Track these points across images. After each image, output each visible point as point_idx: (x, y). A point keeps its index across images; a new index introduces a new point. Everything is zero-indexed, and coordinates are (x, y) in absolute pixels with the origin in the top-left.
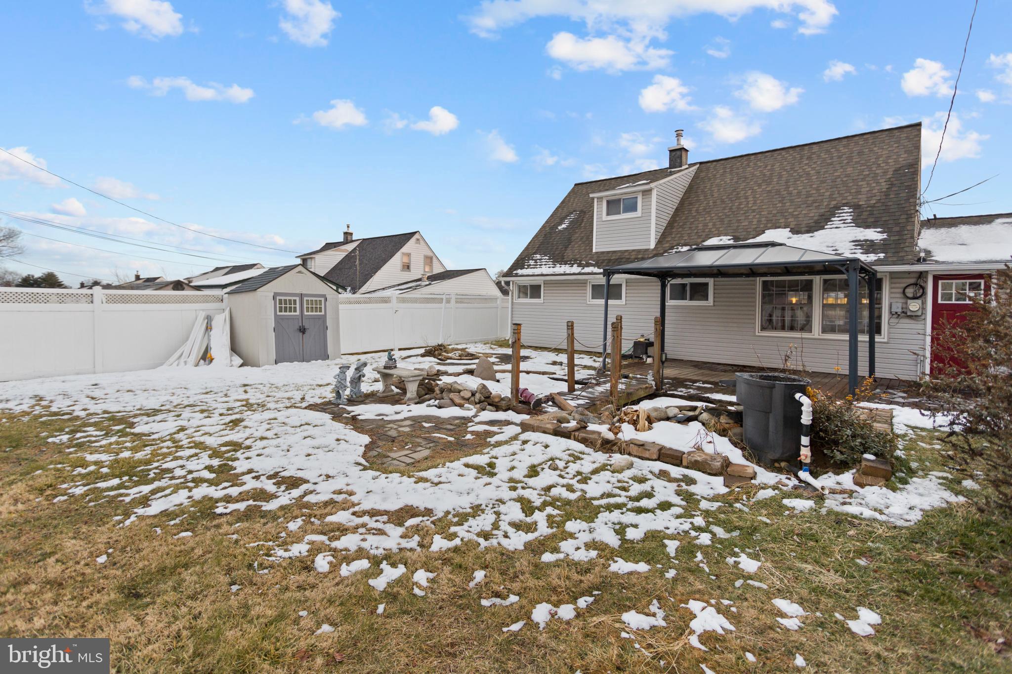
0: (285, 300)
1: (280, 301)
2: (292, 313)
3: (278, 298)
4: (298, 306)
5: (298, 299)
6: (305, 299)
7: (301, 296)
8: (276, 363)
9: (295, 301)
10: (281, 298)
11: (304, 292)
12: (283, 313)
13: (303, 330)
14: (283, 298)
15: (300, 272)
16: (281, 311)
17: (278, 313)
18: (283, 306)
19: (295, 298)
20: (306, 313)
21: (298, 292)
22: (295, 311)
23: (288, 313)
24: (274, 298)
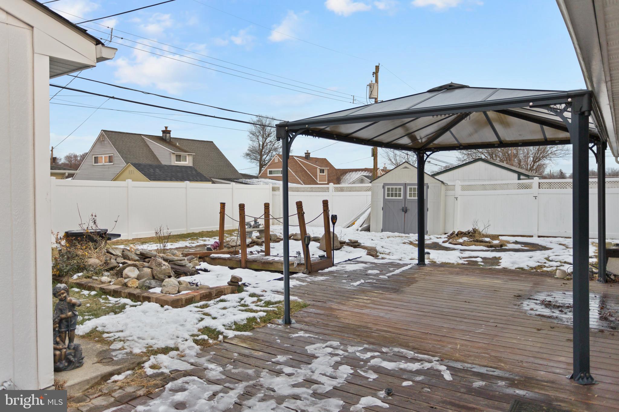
0: (392, 189)
1: (388, 189)
2: (398, 198)
3: (386, 187)
4: (402, 192)
5: (402, 187)
6: (408, 187)
7: (405, 185)
8: (382, 231)
9: (400, 189)
10: (389, 187)
11: (408, 182)
12: (390, 198)
13: (405, 210)
14: (390, 187)
15: (406, 168)
16: (388, 196)
17: (386, 197)
18: (390, 192)
19: (400, 187)
20: (408, 198)
21: (403, 182)
22: (400, 196)
23: (394, 198)
24: (383, 187)
